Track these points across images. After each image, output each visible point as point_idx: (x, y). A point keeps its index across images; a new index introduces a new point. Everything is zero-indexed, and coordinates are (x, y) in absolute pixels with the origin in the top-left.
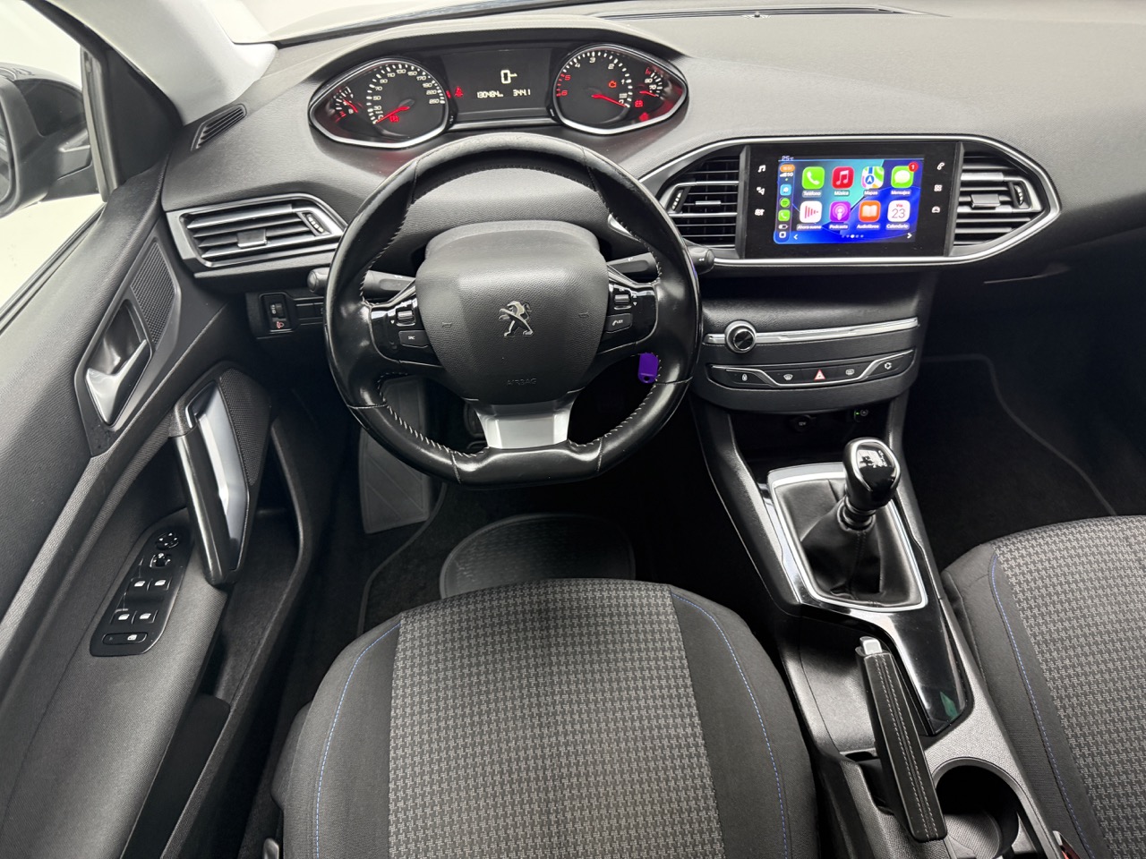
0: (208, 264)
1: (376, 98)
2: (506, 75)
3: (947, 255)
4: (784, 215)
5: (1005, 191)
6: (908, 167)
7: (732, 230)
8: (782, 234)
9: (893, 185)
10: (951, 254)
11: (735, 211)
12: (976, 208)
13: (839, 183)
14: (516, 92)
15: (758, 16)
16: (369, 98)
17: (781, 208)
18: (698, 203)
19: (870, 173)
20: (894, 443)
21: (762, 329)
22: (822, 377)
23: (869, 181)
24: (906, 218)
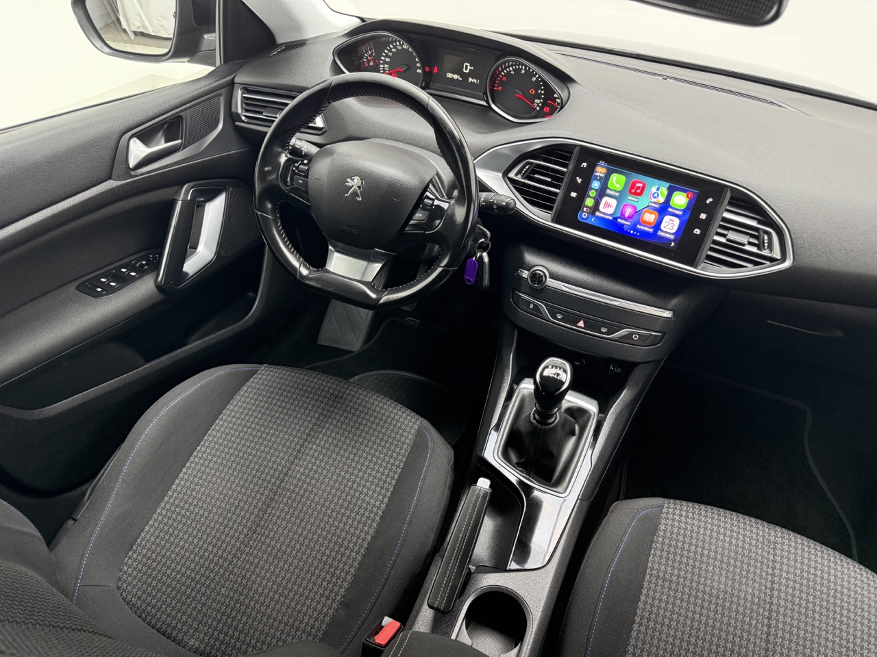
0: (243, 118)
1: (387, 60)
2: (467, 66)
3: (696, 268)
4: (589, 202)
5: (755, 234)
6: (685, 194)
7: (553, 201)
8: (584, 215)
9: (671, 204)
10: (699, 268)
11: (559, 189)
12: (728, 240)
13: (633, 191)
14: (470, 80)
16: (383, 58)
17: (589, 196)
18: (536, 176)
19: (657, 190)
20: (625, 396)
21: (553, 276)
22: (583, 325)
23: (655, 195)
24: (674, 231)
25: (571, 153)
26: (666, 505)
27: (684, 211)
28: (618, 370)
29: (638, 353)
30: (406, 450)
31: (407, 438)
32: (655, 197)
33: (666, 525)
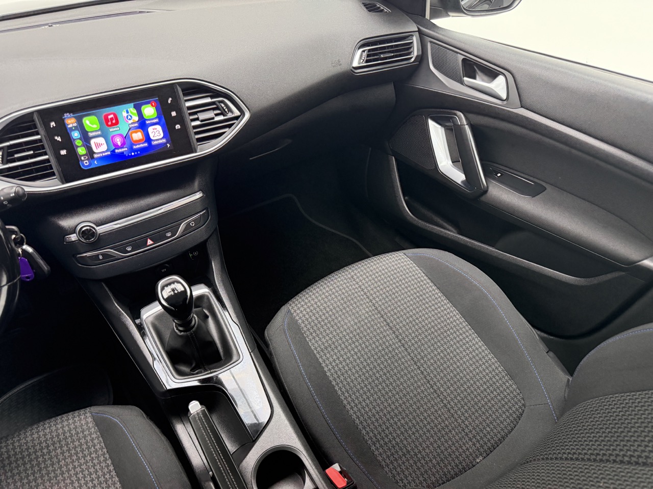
3: (196, 152)
4: (82, 151)
5: (215, 107)
6: (150, 105)
7: (50, 168)
8: (85, 163)
9: (146, 117)
11: (47, 155)
13: (110, 123)
17: (78, 147)
18: (16, 156)
19: (127, 114)
20: (215, 266)
22: (152, 242)
23: (129, 118)
24: (162, 135)
25: (33, 121)
26: (290, 308)
27: (159, 117)
28: (196, 254)
29: (201, 234)
33: (300, 318)
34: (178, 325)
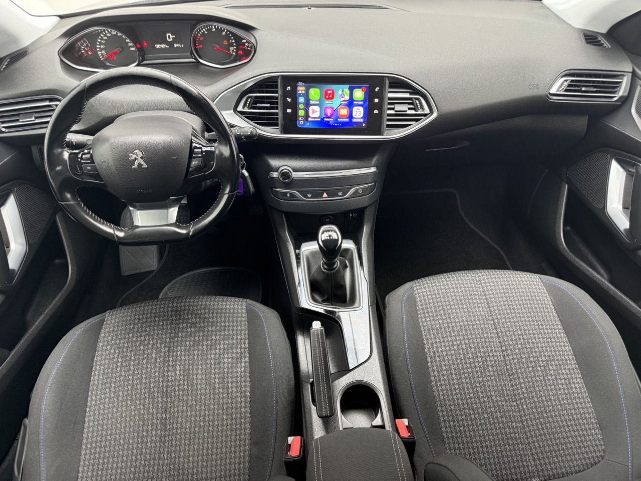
0: (3, 130)
1: (102, 47)
2: (169, 36)
3: (383, 135)
4: (301, 113)
5: (410, 102)
6: (361, 90)
7: (277, 119)
8: (301, 123)
9: (354, 98)
10: (385, 134)
11: (278, 110)
12: (396, 111)
13: (327, 97)
14: (175, 46)
15: (310, 9)
16: (98, 46)
17: (300, 109)
18: (258, 105)
19: (342, 92)
20: (366, 230)
21: (296, 170)
22: (326, 196)
23: (342, 96)
24: (362, 116)
25: (277, 82)
26: (414, 285)
27: (364, 101)
28: (355, 215)
29: (364, 201)
30: (245, 325)
31: (241, 317)
32: (343, 97)
33: (420, 297)
34: (324, 263)
